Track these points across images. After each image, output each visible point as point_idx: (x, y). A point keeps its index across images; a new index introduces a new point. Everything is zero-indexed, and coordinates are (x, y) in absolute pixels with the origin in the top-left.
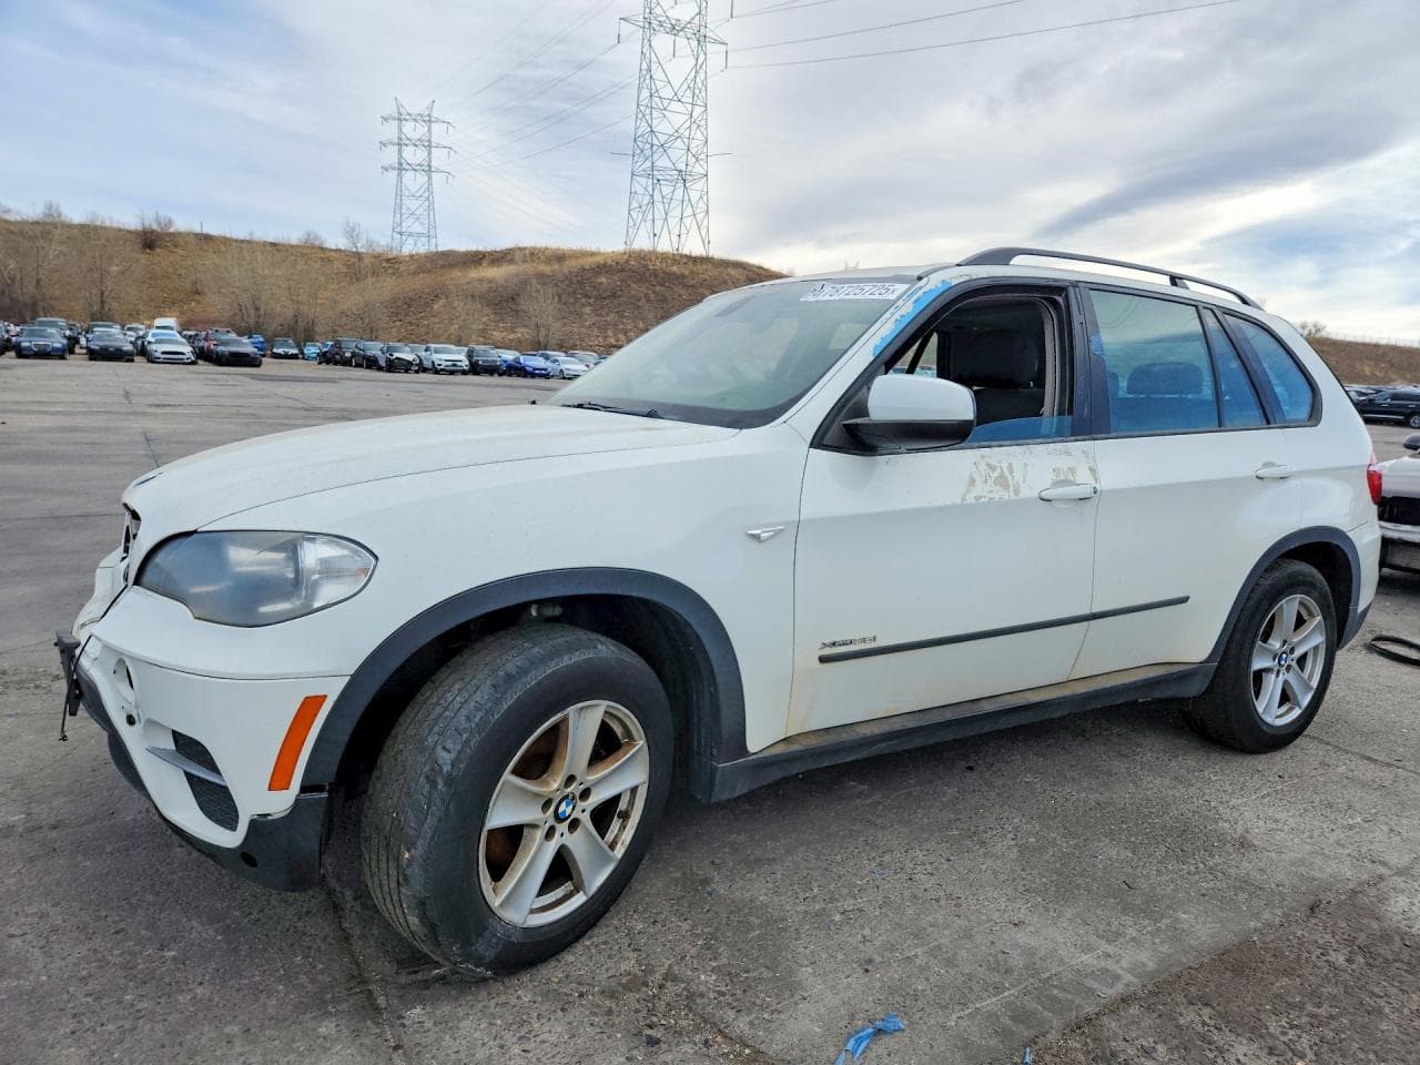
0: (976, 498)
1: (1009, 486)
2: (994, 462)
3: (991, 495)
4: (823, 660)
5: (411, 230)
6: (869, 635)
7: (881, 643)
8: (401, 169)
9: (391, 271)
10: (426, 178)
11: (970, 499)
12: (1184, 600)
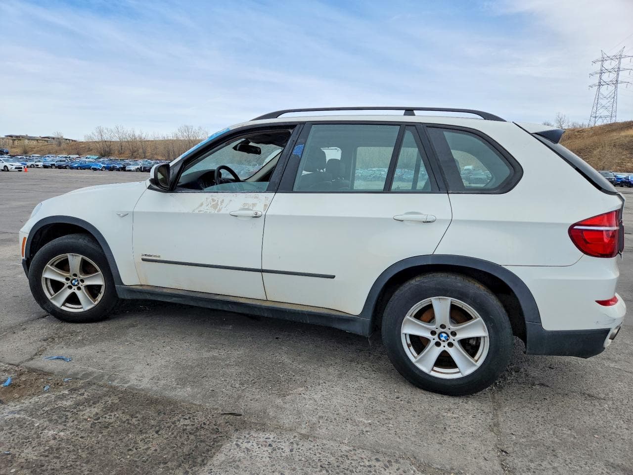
0: (199, 211)
1: (217, 208)
2: (215, 198)
3: (207, 211)
4: (143, 260)
5: (602, 115)
6: (158, 255)
7: (162, 259)
8: (600, 85)
9: (579, 136)
10: (614, 87)
11: (197, 211)
12: (333, 277)
